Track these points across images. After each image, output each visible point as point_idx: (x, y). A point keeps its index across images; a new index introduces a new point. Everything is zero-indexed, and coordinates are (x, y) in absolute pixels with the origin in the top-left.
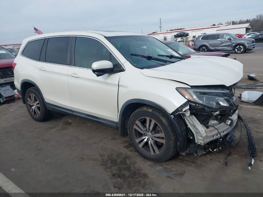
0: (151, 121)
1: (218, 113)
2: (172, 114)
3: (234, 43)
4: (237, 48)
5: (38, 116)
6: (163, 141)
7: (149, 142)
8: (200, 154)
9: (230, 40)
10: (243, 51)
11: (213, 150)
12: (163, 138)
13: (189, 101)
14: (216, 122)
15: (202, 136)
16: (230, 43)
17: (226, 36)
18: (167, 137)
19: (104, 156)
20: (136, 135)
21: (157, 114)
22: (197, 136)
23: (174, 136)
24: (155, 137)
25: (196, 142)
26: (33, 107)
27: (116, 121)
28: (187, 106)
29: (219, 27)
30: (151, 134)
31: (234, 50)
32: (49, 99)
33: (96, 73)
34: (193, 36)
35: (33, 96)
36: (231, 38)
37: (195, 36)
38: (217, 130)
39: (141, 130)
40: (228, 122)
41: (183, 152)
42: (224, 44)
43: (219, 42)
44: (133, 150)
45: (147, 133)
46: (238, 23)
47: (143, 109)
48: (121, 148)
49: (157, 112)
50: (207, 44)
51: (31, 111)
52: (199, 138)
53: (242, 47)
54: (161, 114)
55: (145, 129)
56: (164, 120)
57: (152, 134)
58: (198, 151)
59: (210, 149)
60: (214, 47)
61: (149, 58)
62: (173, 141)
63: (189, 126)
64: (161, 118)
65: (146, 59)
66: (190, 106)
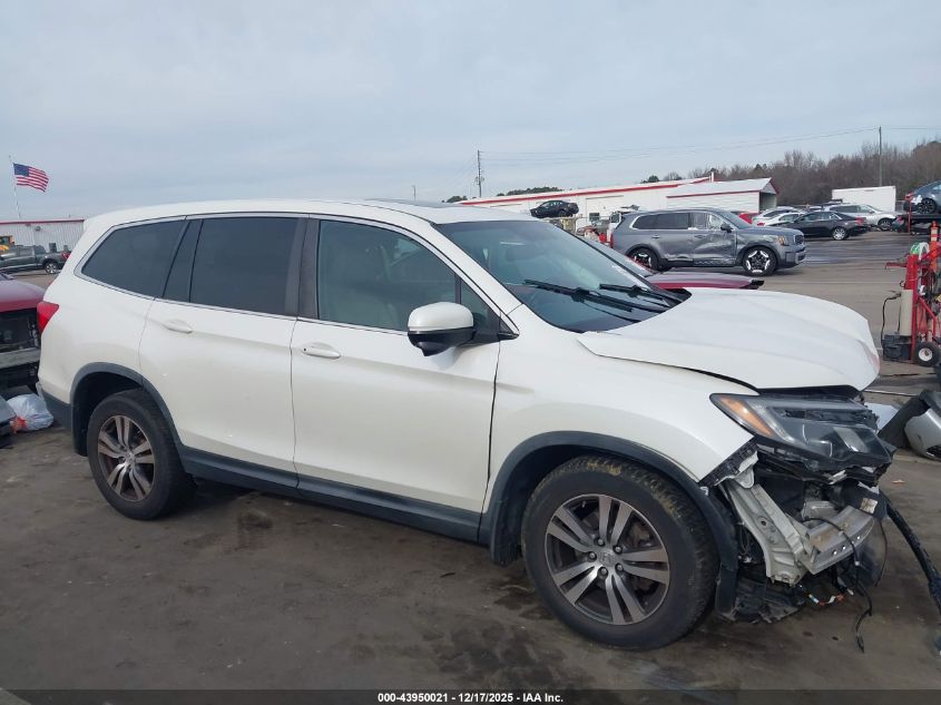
0: (615, 508)
1: (841, 475)
2: (703, 482)
3: (742, 243)
4: (750, 259)
5: (141, 497)
6: (662, 577)
7: (608, 581)
8: (782, 616)
9: (729, 230)
10: (769, 267)
11: (824, 598)
12: (659, 565)
13: (758, 439)
14: (825, 505)
15: (791, 554)
16: (729, 243)
17: (715, 218)
18: (678, 564)
19: (440, 637)
20: (554, 557)
21: (642, 482)
22: (771, 552)
23: (701, 555)
24: (629, 563)
25: (769, 574)
26: (120, 466)
27: (478, 509)
28: (750, 456)
29: (676, 186)
30: (611, 552)
31: (742, 263)
32: (201, 434)
33: (421, 343)
34: (591, 214)
35: (124, 425)
36: (732, 226)
37: (598, 214)
38: (841, 533)
39: (578, 540)
40: (867, 505)
41: (728, 611)
42: (710, 245)
43: (692, 237)
44: (532, 611)
45: (596, 550)
46: (728, 174)
47: (585, 465)
48: (490, 606)
49: (639, 475)
50: (654, 244)
51: (110, 480)
52: (778, 559)
53: (767, 256)
54: (655, 484)
55: (593, 536)
56: (667, 504)
57: (618, 553)
58: (770, 605)
59: (811, 596)
60: (677, 253)
61: (581, 295)
62: (699, 575)
63: (746, 521)
64: (656, 496)
65: (570, 297)
66: (759, 455)
